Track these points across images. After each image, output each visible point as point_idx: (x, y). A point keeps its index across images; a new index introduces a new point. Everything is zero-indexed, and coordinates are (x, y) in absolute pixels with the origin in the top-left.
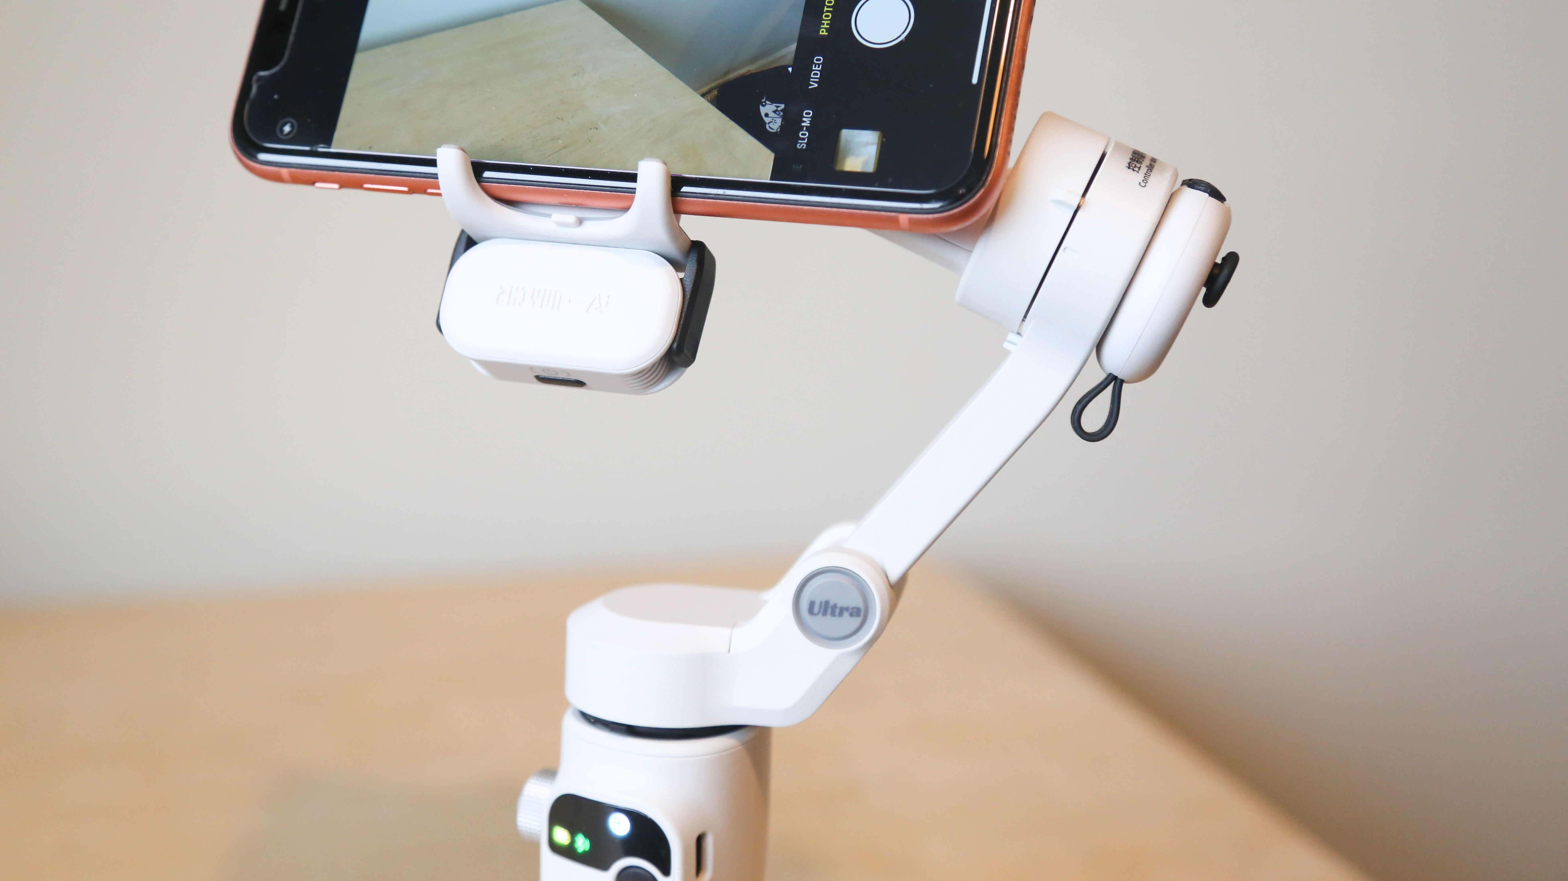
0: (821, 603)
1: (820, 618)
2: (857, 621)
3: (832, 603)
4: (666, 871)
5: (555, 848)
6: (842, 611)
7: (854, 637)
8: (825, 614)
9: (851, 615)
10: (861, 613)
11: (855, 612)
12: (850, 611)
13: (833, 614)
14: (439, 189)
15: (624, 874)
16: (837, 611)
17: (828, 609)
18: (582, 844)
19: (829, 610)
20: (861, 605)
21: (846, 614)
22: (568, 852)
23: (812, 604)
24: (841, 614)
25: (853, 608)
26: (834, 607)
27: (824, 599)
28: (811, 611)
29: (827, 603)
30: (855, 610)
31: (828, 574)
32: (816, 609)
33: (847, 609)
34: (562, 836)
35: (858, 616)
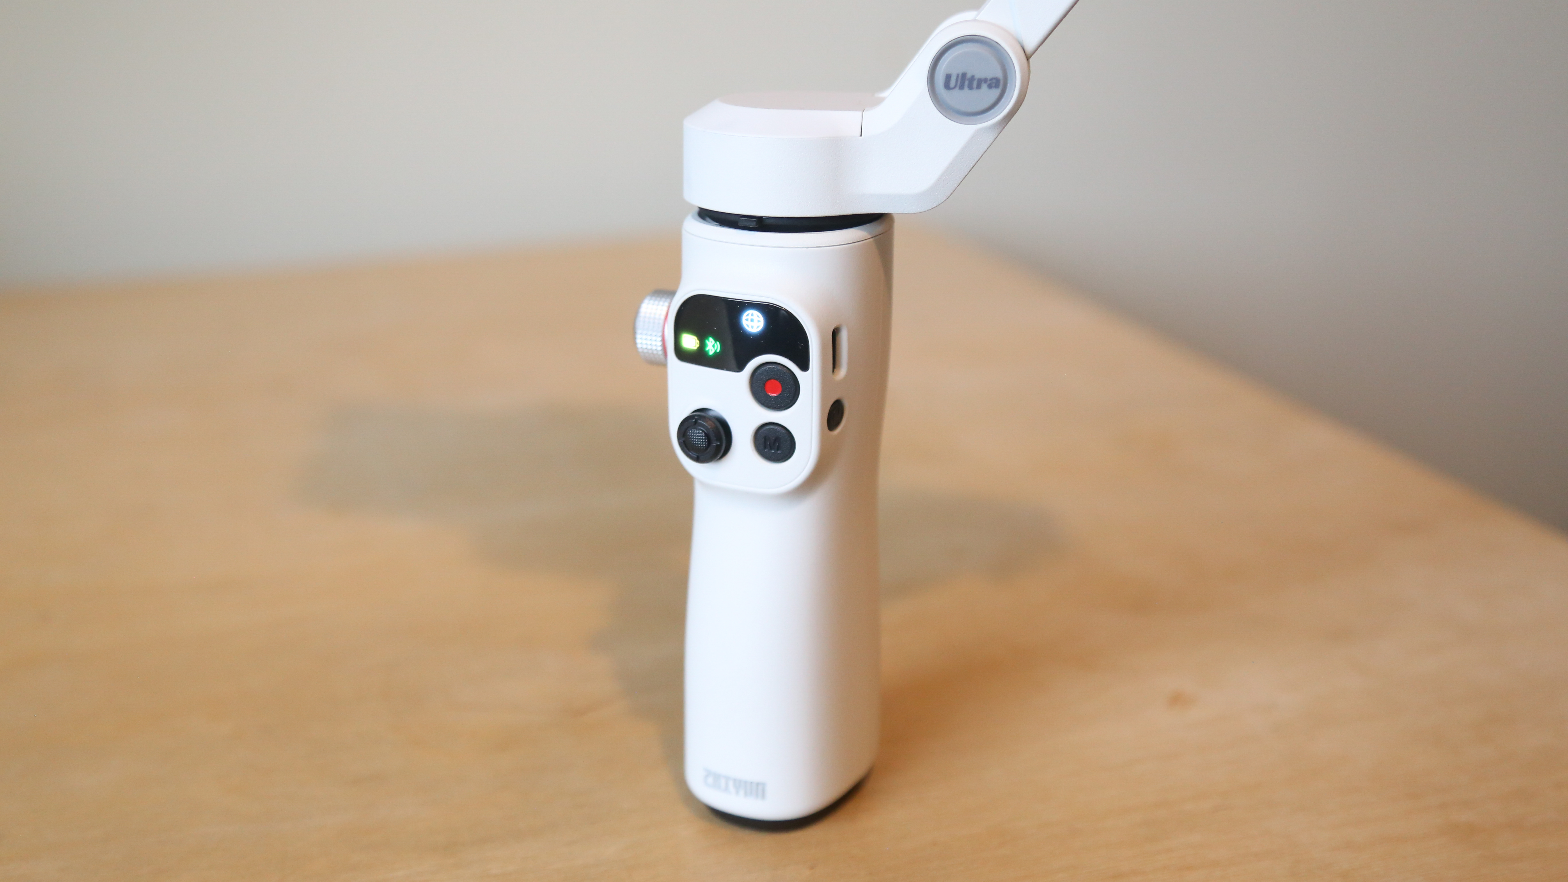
0: (958, 76)
1: (956, 92)
2: (996, 93)
3: (969, 76)
4: (804, 365)
5: (682, 355)
6: (980, 82)
8: (962, 87)
9: (990, 87)
10: (1000, 84)
11: (994, 83)
12: (989, 82)
13: (970, 87)
15: (763, 368)
16: (975, 83)
17: (965, 81)
18: (713, 346)
19: (967, 83)
20: (999, 74)
21: (984, 86)
22: (698, 358)
23: (948, 77)
24: (978, 86)
25: (991, 80)
26: (972, 78)
27: (960, 72)
28: (947, 86)
29: (964, 75)
30: (994, 81)
31: (964, 45)
32: (952, 83)
33: (985, 80)
34: (690, 342)
35: (997, 86)
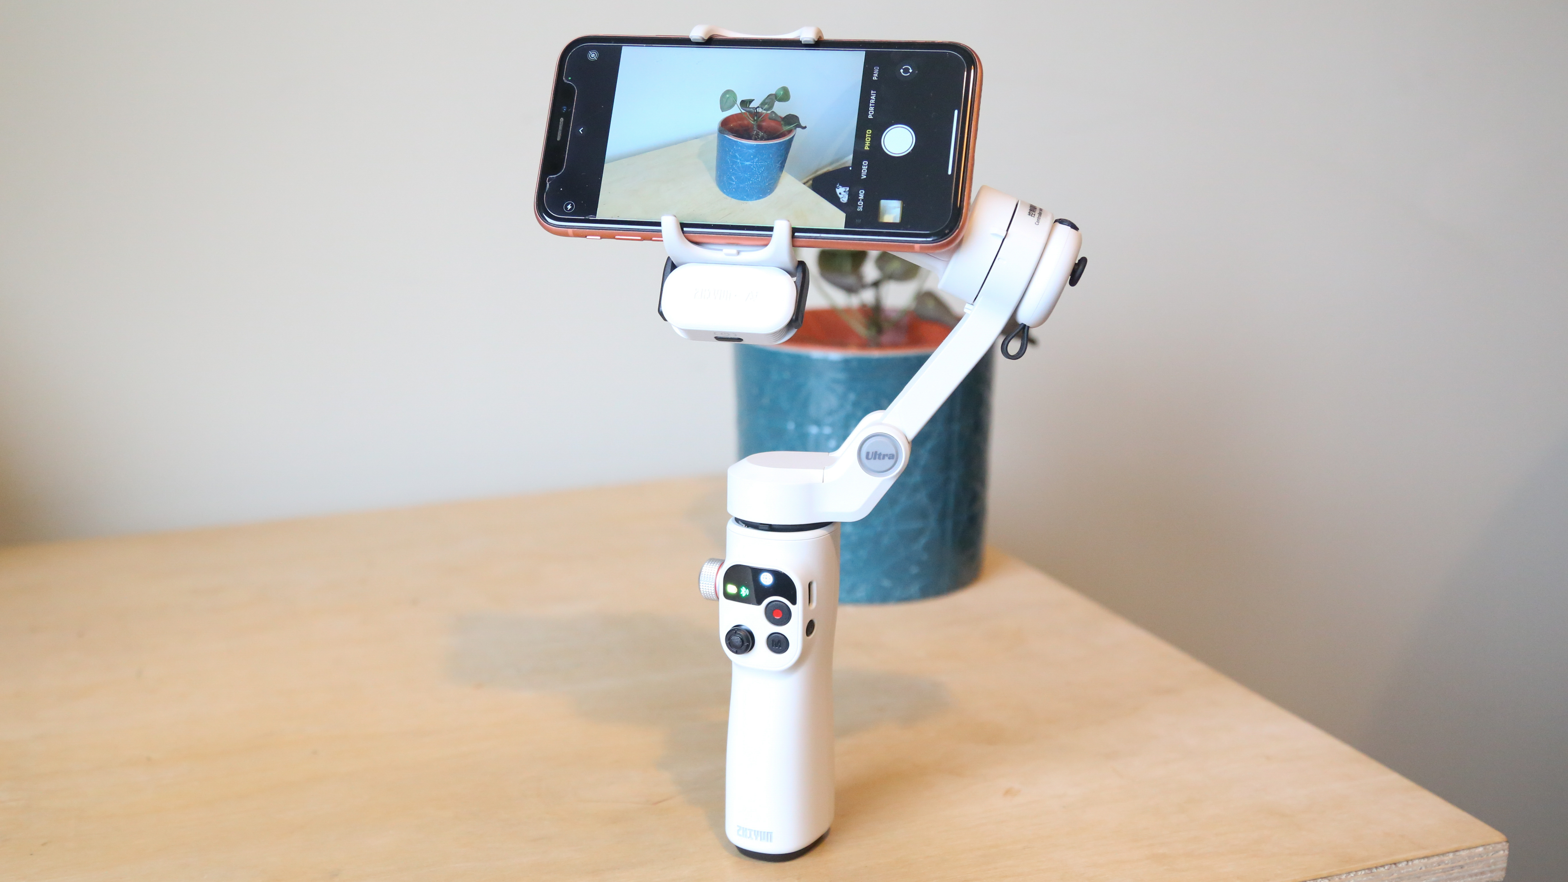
0: (873, 453)
2: (892, 461)
3: (878, 453)
4: (794, 602)
5: (727, 596)
6: (884, 456)
7: (893, 468)
8: (875, 459)
9: (889, 458)
10: (894, 457)
11: (891, 457)
12: (889, 456)
13: (879, 458)
14: (662, 237)
15: (772, 604)
16: (882, 457)
17: (877, 456)
18: (745, 592)
20: (894, 452)
21: (886, 458)
22: (737, 598)
23: (868, 454)
24: (883, 458)
26: (880, 454)
27: (874, 451)
28: (867, 458)
29: (876, 452)
30: (891, 455)
32: (870, 456)
33: (887, 455)
34: (732, 589)
35: (893, 458)
